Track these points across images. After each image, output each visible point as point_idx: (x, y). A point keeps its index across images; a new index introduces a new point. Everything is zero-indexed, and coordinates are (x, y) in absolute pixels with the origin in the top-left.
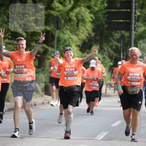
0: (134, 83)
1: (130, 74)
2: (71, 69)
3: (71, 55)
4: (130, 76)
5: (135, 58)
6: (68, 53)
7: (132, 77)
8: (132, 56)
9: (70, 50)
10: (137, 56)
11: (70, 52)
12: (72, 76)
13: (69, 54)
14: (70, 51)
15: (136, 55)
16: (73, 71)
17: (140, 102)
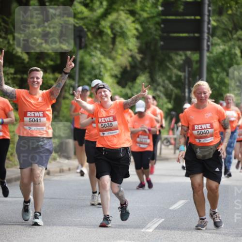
0: (204, 139)
1: (196, 127)
2: (107, 119)
3: (106, 96)
6: (101, 93)
7: (200, 131)
10: (207, 94)
11: (104, 91)
12: (111, 130)
13: (103, 93)
14: (104, 89)
15: (205, 93)
16: (110, 121)
17: (217, 170)
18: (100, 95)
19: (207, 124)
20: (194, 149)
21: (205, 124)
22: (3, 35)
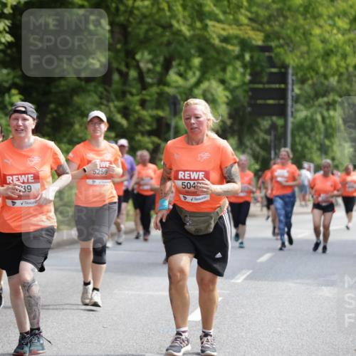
1: (181, 175)
4: (181, 179)
5: (195, 126)
7: (187, 182)
8: (188, 121)
9: (25, 112)
10: (201, 119)
13: (20, 123)
15: (197, 117)
17: (219, 255)
18: (15, 123)
19: (200, 171)
20: (182, 216)
21: (197, 171)
22: (105, 102)
